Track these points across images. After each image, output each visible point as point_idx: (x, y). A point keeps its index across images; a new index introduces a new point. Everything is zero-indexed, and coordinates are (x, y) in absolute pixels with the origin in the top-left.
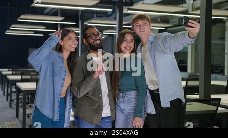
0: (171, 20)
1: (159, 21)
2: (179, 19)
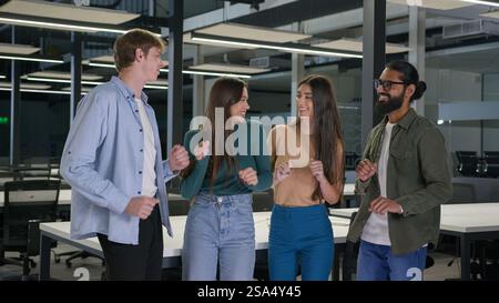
0: (251, 60)
1: (226, 59)
2: (272, 57)
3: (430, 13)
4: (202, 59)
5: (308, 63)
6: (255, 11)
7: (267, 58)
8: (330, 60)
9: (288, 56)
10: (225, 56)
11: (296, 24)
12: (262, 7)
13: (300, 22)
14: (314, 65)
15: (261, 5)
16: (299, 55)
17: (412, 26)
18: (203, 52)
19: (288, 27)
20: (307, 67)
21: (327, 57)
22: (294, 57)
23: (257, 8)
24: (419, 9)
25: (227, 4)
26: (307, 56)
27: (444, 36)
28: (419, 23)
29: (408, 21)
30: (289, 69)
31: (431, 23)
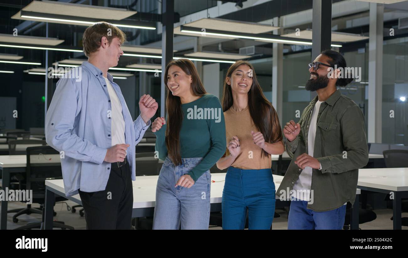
0: (240, 49)
1: (220, 49)
2: (256, 46)
3: (388, 8)
4: (201, 48)
5: (286, 51)
6: (240, 9)
7: (253, 47)
8: (305, 48)
9: (270, 45)
10: (220, 46)
11: (276, 19)
12: (246, 5)
13: (279, 17)
14: (292, 52)
15: (244, 3)
16: (279, 44)
17: (372, 19)
18: (202, 43)
19: (269, 22)
20: (285, 54)
21: (303, 46)
22: (275, 46)
23: (241, 6)
24: (378, 5)
25: (219, 3)
26: (285, 45)
27: (400, 27)
28: (378, 16)
29: (369, 15)
30: (271, 56)
31: (389, 16)
